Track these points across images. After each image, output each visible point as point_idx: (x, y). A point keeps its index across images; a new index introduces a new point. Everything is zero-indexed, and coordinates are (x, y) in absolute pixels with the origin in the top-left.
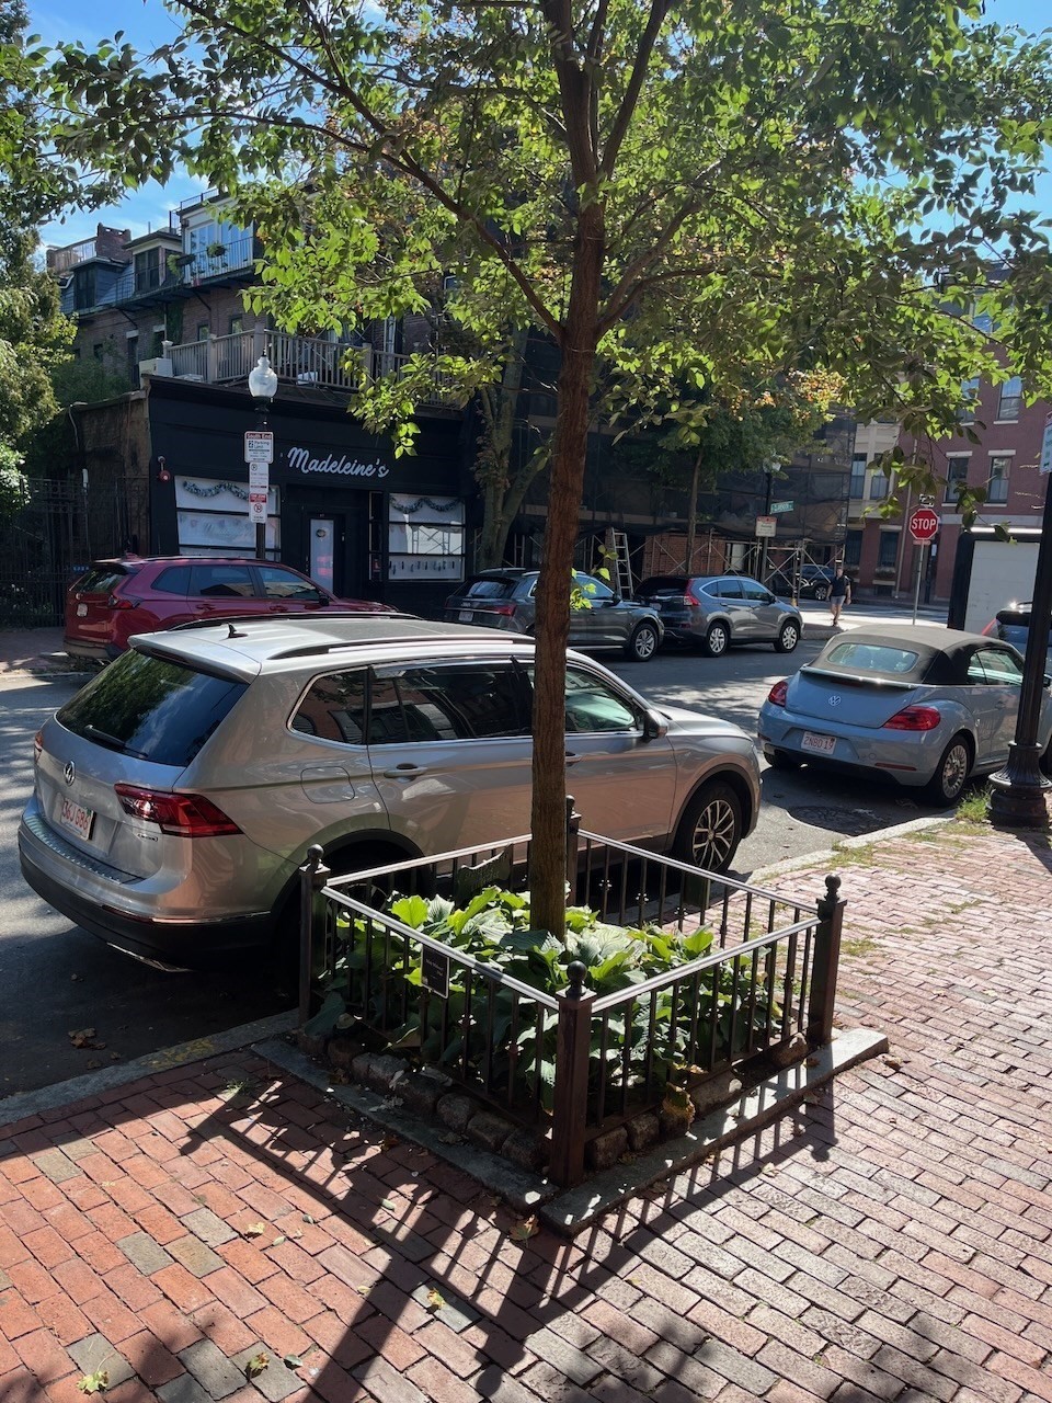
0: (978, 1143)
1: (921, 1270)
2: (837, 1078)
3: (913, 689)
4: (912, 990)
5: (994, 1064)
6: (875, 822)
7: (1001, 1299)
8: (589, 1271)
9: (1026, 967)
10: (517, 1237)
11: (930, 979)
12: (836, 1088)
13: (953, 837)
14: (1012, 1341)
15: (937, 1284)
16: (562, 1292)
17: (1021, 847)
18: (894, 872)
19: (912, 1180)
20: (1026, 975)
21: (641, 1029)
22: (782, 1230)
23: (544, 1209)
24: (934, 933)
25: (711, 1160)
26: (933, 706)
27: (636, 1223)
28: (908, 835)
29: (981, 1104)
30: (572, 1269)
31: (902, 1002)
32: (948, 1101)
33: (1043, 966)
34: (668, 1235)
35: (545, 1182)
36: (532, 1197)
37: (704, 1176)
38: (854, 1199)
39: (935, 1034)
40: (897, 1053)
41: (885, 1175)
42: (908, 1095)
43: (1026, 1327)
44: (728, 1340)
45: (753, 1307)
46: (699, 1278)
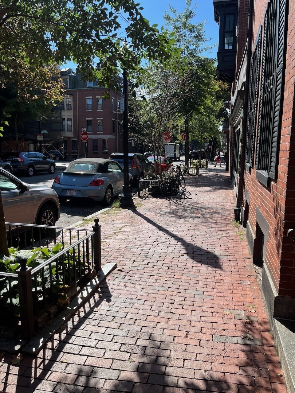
0: (148, 284)
1: (147, 322)
2: (106, 278)
3: (95, 174)
4: (117, 250)
5: (143, 263)
6: (91, 212)
7: (170, 322)
8: (46, 364)
9: (142, 238)
10: (14, 363)
11: (120, 247)
12: (107, 281)
13: (113, 212)
14: (178, 332)
15: (153, 324)
16: (38, 375)
17: (130, 211)
18: (101, 223)
19: (136, 299)
20: (143, 240)
21: (47, 278)
22: (105, 326)
23: (23, 350)
24: (117, 235)
25: (77, 313)
26: (101, 179)
27: (58, 342)
28: (102, 213)
29: (145, 274)
30: (39, 366)
31: (116, 254)
32: (137, 276)
33: (146, 237)
34: (70, 341)
35: (21, 341)
36: (17, 348)
37: (76, 319)
38: (122, 309)
39: (127, 260)
40: (119, 267)
41: (128, 300)
42: (126, 277)
43: (179, 327)
44: (100, 366)
45: (105, 353)
46: (85, 351)
